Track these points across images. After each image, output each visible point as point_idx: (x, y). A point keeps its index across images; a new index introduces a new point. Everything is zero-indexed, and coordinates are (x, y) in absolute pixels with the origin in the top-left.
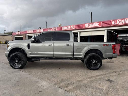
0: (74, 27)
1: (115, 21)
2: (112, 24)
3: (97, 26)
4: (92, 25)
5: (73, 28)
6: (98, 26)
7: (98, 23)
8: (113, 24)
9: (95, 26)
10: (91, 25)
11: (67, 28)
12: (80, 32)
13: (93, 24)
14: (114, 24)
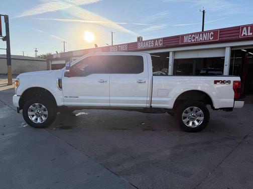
0: (161, 42)
1: (249, 28)
2: (242, 35)
3: (209, 40)
4: (198, 37)
5: (160, 45)
6: (211, 39)
7: (212, 33)
8: (244, 35)
9: (205, 40)
10: (196, 37)
11: (147, 44)
12: (174, 52)
13: (201, 34)
14: (246, 35)
